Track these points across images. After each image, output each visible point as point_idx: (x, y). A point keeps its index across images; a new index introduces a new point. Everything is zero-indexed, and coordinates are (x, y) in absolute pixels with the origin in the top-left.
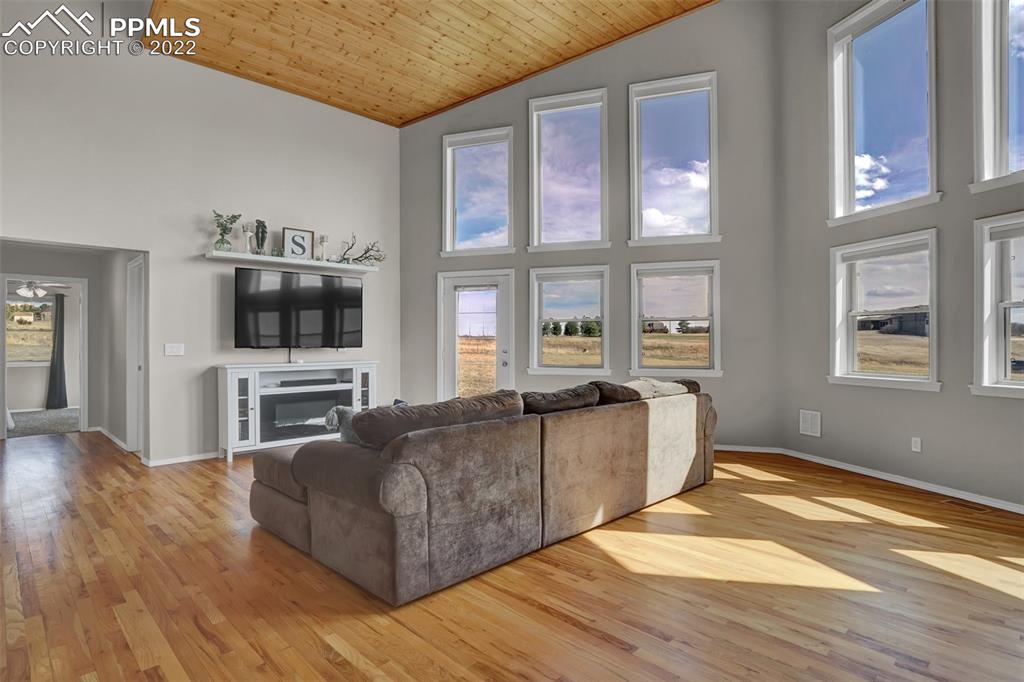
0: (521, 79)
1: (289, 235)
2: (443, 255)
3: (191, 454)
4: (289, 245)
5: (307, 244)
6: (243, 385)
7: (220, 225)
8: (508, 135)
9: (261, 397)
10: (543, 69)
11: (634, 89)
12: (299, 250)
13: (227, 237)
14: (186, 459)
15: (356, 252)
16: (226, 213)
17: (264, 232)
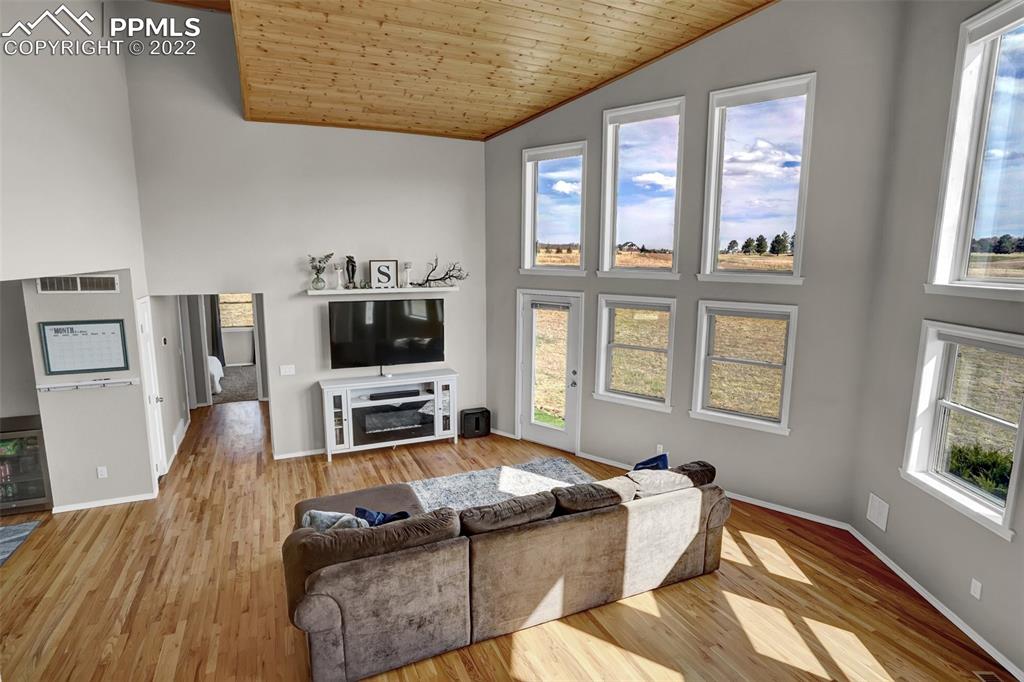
0: (595, 88)
1: (374, 267)
2: (521, 272)
3: (304, 450)
4: (375, 275)
5: (392, 273)
6: (338, 402)
7: (314, 267)
8: (582, 149)
9: (353, 410)
10: (616, 77)
11: (716, 97)
12: (384, 279)
13: (321, 276)
14: (301, 454)
15: (439, 273)
16: (319, 254)
17: (353, 266)
